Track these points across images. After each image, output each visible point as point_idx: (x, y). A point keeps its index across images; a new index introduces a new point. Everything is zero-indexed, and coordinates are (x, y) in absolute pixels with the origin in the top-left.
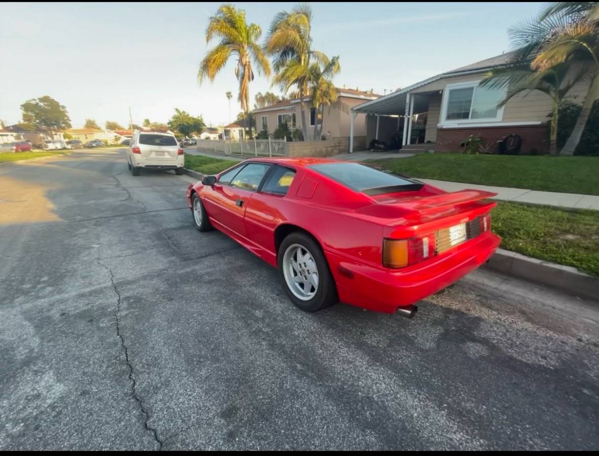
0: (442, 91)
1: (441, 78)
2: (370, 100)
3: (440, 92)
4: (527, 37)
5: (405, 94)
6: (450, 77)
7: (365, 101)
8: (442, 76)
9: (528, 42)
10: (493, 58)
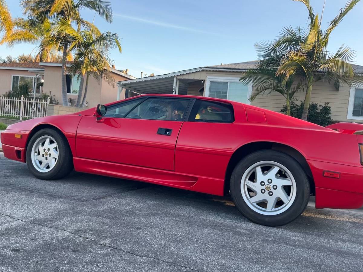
0: (204, 81)
1: (203, 71)
2: (130, 79)
3: (203, 82)
4: (268, 53)
5: (172, 78)
6: (210, 71)
7: (125, 79)
8: (204, 69)
9: (268, 56)
10: (240, 63)
